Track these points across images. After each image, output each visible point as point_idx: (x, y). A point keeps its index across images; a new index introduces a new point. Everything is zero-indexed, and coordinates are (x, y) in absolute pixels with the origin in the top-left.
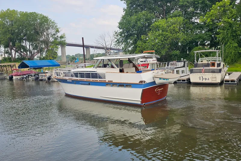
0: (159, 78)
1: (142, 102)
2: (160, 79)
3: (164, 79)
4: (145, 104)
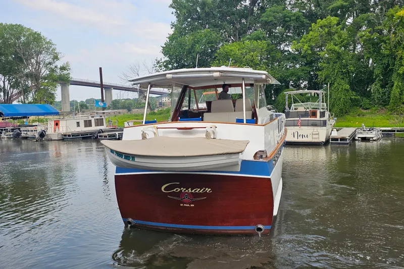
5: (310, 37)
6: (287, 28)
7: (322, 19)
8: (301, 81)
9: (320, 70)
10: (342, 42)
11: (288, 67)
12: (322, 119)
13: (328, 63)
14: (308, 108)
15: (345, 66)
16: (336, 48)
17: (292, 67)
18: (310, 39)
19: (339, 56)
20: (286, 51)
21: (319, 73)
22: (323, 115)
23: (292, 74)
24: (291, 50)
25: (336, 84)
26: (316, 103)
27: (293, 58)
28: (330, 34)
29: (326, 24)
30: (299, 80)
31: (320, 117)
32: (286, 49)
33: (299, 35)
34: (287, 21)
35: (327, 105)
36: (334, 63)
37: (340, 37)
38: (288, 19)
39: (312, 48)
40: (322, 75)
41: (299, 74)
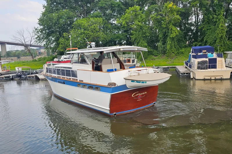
0: (131, 81)
1: (111, 111)
2: (133, 81)
3: (138, 81)
4: (115, 114)
5: (126, 17)
6: (113, 11)
7: (131, 7)
8: (122, 41)
9: (132, 35)
10: (142, 20)
11: (115, 33)
12: (133, 64)
13: (136, 31)
14: (126, 58)
15: (145, 33)
16: (140, 24)
17: (117, 32)
18: (126, 18)
19: (141, 28)
20: (113, 24)
21: (132, 36)
22: (133, 61)
23: (118, 37)
24: (116, 23)
25: (140, 43)
26: (130, 55)
27: (118, 28)
28: (136, 15)
29: (134, 10)
30: (121, 40)
31: (132, 63)
32: (114, 22)
33: (120, 14)
34: (113, 7)
35: (135, 56)
36: (139, 31)
37: (141, 17)
38: (114, 6)
39: (127, 23)
40: (133, 38)
41: (121, 37)
